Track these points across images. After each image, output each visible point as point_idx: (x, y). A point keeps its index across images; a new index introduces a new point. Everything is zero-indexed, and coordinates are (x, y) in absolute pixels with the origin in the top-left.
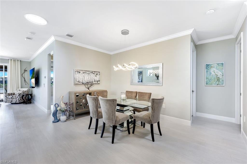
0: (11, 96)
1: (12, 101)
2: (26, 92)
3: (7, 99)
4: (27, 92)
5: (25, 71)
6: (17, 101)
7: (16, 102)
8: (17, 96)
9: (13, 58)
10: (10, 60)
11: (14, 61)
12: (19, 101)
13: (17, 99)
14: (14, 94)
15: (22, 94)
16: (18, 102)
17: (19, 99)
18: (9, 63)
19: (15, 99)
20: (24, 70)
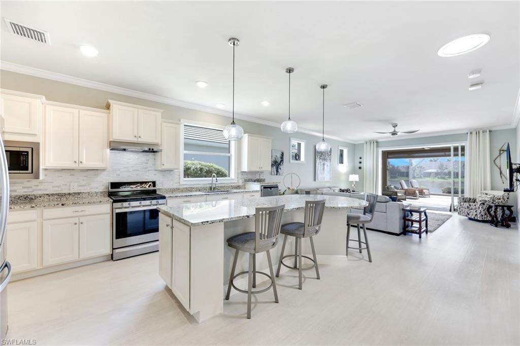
0: (467, 204)
1: (469, 214)
2: (500, 199)
3: (461, 209)
4: (502, 199)
5: (502, 152)
6: (479, 216)
7: (476, 218)
8: (479, 206)
9: (475, 130)
10: (469, 134)
11: (478, 133)
12: (482, 216)
13: (478, 211)
14: (474, 201)
15: (487, 203)
16: (479, 219)
17: (483, 213)
18: (467, 140)
19: (475, 211)
20: (500, 151)
